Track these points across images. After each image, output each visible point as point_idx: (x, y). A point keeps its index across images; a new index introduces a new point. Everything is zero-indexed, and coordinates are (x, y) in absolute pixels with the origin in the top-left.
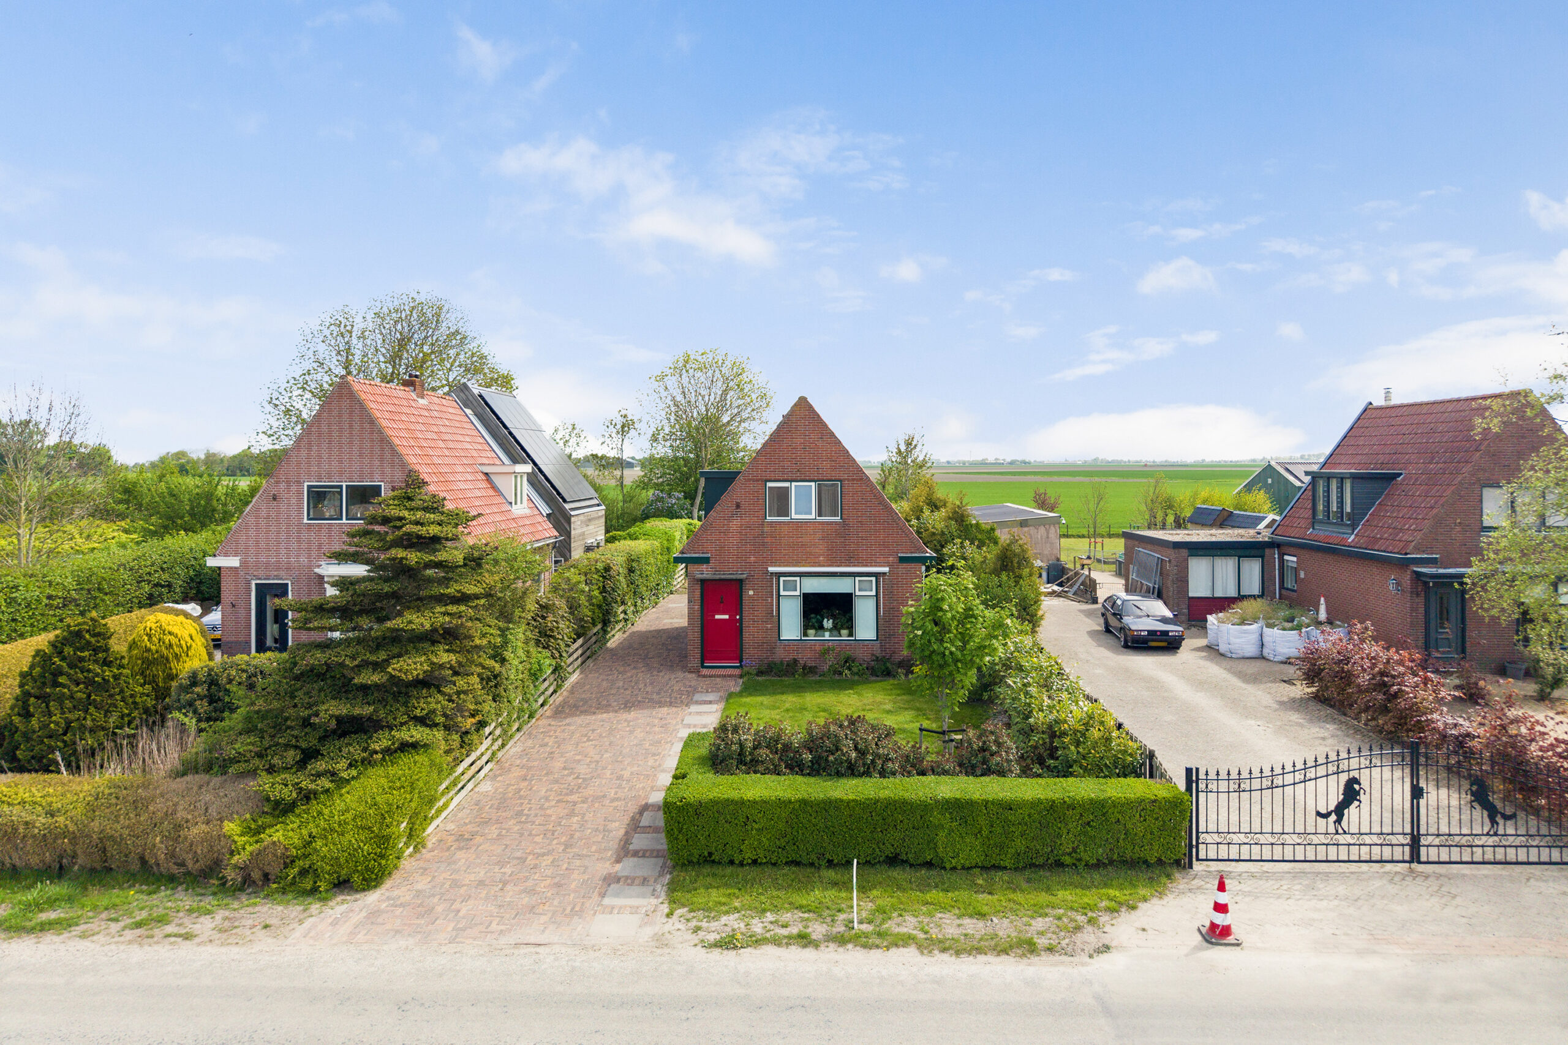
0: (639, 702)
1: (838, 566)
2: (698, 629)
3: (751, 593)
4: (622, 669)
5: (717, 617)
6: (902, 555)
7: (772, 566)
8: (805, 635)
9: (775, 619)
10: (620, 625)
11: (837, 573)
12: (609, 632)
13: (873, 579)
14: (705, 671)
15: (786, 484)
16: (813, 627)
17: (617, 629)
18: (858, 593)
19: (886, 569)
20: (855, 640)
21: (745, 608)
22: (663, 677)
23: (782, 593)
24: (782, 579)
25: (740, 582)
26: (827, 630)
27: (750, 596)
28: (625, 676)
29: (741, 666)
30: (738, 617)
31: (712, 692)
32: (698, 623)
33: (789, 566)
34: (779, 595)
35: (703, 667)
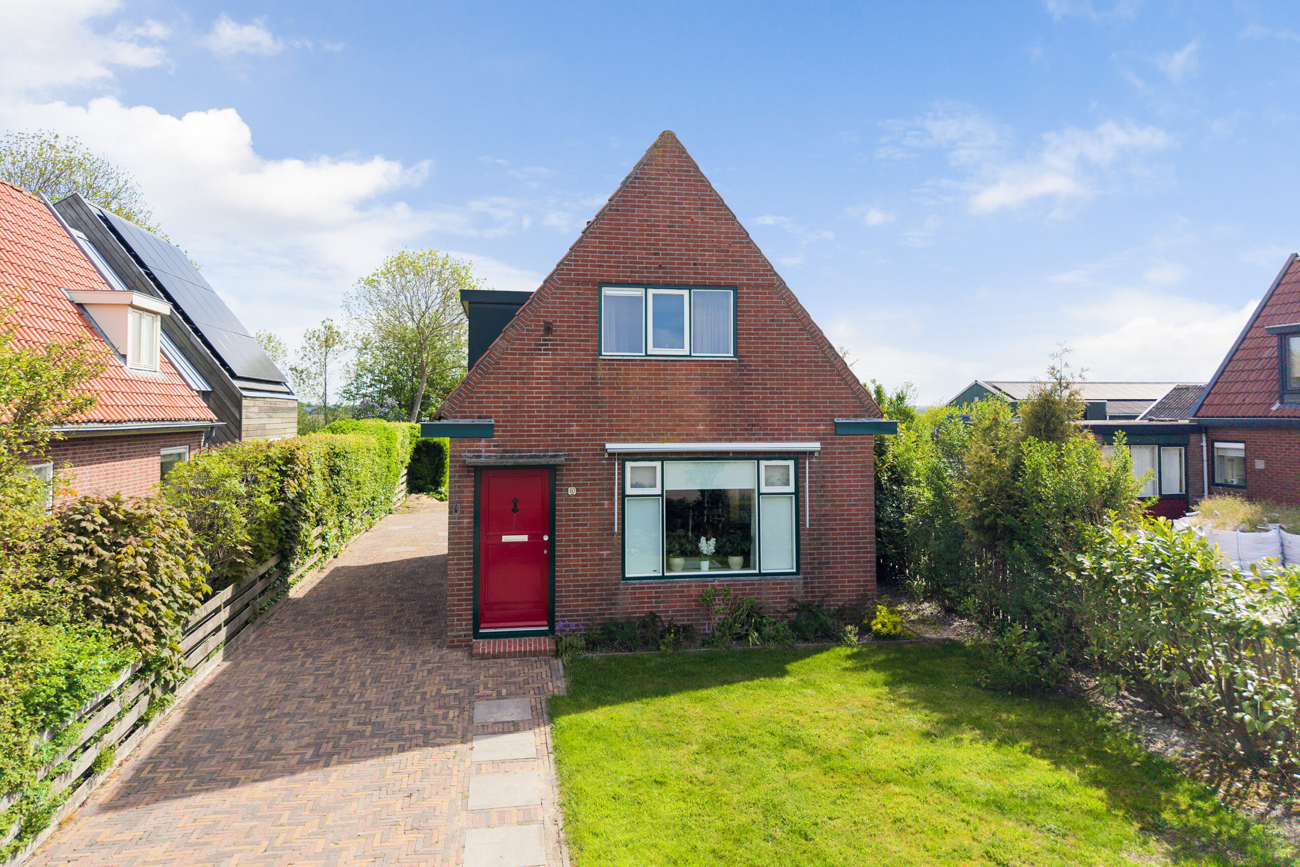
0: (351, 735)
1: (730, 440)
2: (467, 564)
3: (572, 491)
4: (312, 645)
5: (506, 539)
6: (841, 420)
7: (611, 441)
8: (669, 568)
9: (617, 539)
10: (314, 558)
11: (727, 453)
12: (291, 573)
13: (791, 463)
14: (482, 646)
15: (638, 292)
16: (683, 554)
17: (308, 565)
18: (764, 489)
19: (816, 446)
20: (760, 574)
21: (561, 520)
22: (398, 660)
23: (629, 491)
24: (629, 465)
25: (552, 470)
26: (706, 557)
27: (570, 498)
28: (318, 663)
29: (552, 631)
30: (546, 538)
31: (509, 695)
32: (468, 551)
33: (643, 441)
34: (623, 496)
35: (477, 636)
